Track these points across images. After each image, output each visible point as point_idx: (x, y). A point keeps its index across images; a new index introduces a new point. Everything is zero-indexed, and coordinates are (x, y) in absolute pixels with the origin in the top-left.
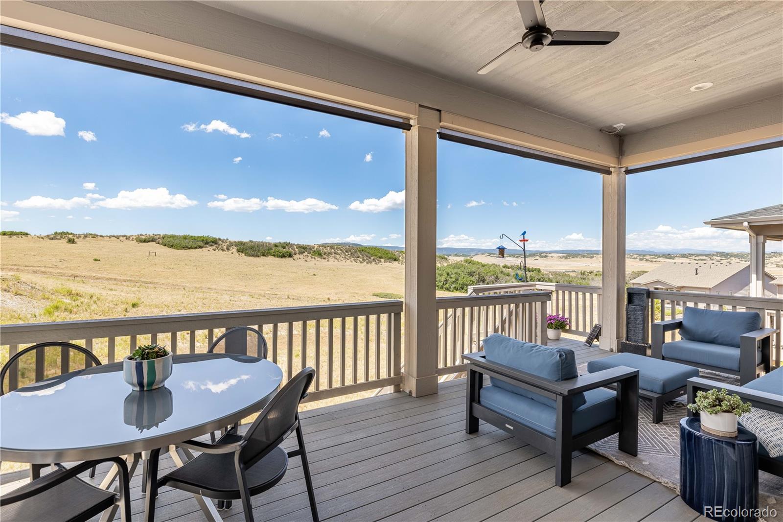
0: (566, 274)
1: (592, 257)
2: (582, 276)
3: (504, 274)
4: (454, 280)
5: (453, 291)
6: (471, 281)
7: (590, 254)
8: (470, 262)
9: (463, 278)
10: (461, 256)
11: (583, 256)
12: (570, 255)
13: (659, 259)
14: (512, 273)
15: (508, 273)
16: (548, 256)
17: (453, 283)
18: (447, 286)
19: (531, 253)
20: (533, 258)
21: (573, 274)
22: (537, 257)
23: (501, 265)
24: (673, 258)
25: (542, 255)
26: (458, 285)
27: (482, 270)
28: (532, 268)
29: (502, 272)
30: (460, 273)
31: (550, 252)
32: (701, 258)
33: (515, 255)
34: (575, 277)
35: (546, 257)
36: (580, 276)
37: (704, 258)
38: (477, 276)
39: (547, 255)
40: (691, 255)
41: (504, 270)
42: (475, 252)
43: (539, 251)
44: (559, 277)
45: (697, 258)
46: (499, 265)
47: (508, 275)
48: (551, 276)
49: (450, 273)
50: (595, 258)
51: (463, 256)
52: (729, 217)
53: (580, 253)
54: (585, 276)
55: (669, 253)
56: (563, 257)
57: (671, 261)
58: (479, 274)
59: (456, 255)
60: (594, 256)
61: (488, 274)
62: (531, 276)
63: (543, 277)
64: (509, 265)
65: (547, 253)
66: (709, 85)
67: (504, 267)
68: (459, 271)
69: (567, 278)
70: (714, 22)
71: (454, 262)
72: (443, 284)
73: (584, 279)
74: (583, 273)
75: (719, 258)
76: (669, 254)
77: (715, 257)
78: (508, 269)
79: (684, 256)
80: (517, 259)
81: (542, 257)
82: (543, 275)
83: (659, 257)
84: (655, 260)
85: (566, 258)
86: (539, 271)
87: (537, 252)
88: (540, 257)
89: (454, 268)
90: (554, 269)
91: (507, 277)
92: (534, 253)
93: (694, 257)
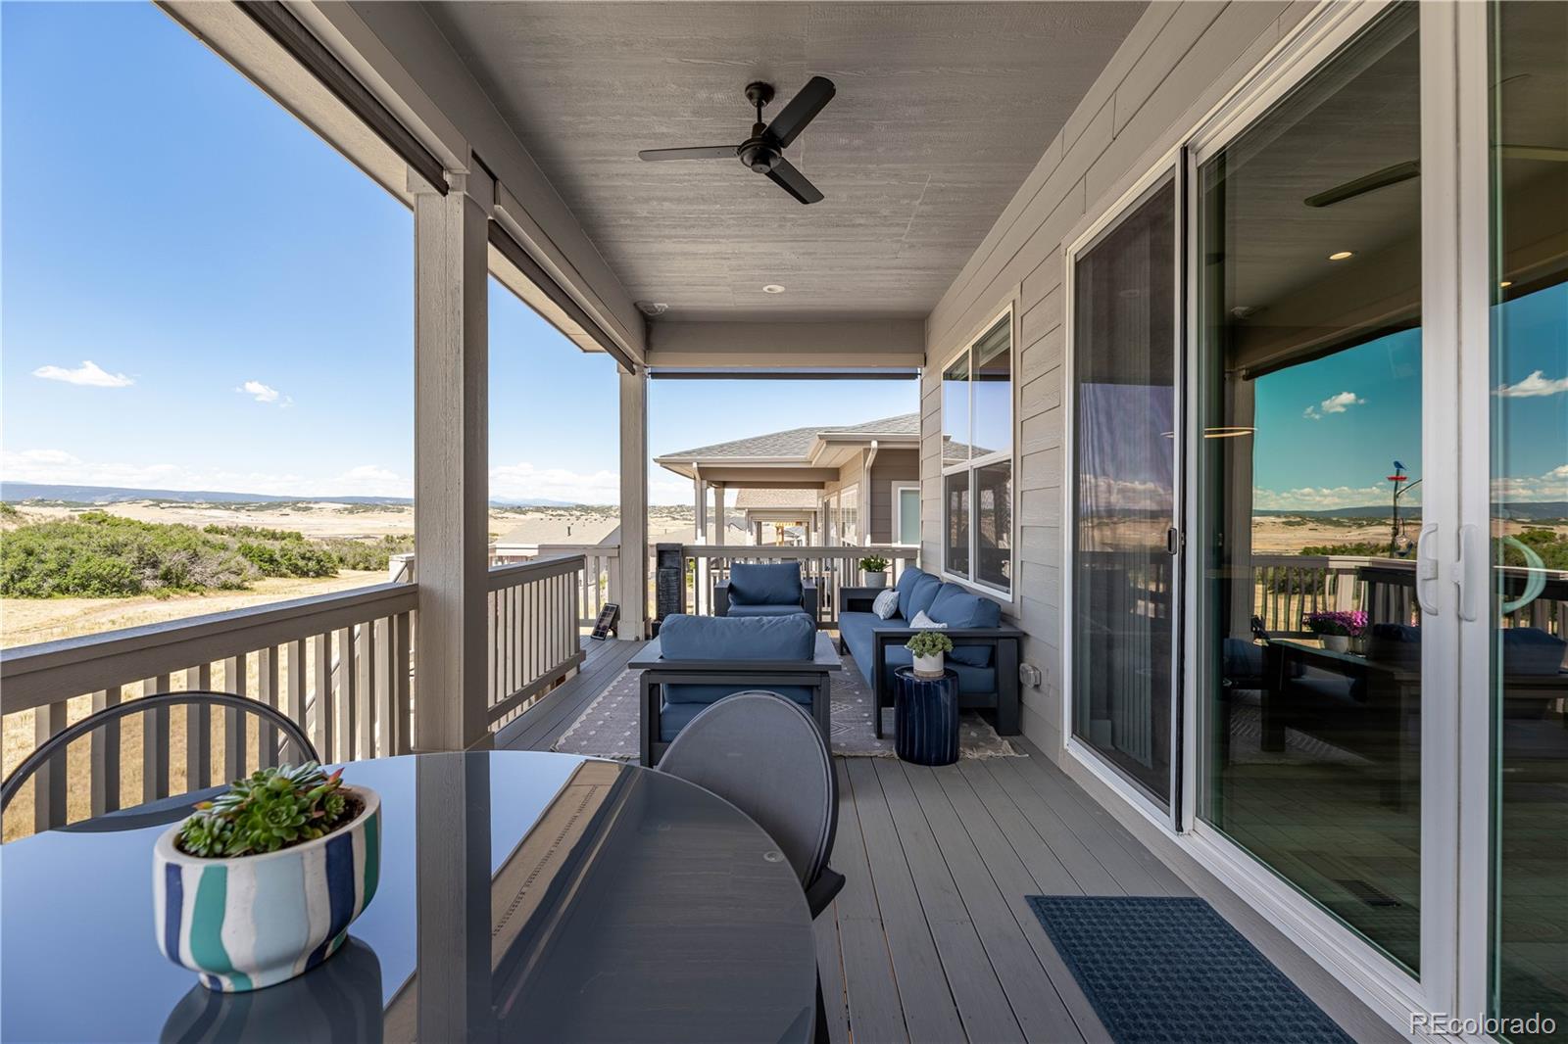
0: (356, 543)
1: (401, 511)
2: (388, 545)
3: (213, 547)
4: (53, 566)
5: (49, 596)
6: (114, 566)
7: (396, 506)
8: (104, 521)
9: (88, 560)
10: (59, 505)
11: (385, 509)
12: (359, 506)
13: (506, 515)
14: (234, 544)
15: (222, 544)
16: (312, 508)
17: (50, 574)
18: (29, 583)
19: (271, 501)
20: (277, 512)
21: (368, 542)
22: (287, 511)
23: (201, 528)
24: (524, 513)
25: (299, 505)
26: (69, 578)
27: (148, 538)
28: (283, 533)
29: (205, 543)
30: (76, 547)
31: (317, 501)
32: (559, 512)
33: (231, 504)
34: (375, 548)
35: (306, 509)
36: (384, 545)
37: (562, 512)
38: (136, 554)
39: (311, 505)
40: (547, 508)
41: (210, 537)
42: (109, 498)
43: (290, 497)
44: (344, 548)
45: (554, 513)
46: (195, 528)
47: (225, 548)
48: (326, 548)
49: (38, 550)
50: (406, 513)
51: (67, 504)
52: (678, 454)
53: (378, 503)
54: (394, 545)
55: (517, 504)
56: (346, 509)
57: (522, 516)
58: (141, 549)
59: (41, 503)
60: (406, 508)
61: (169, 549)
62: (282, 549)
63: (310, 549)
64: (222, 526)
65: (310, 503)
66: (779, 289)
67: (208, 531)
68: (69, 542)
69: (359, 550)
70: (849, 226)
71: (43, 522)
72: (12, 577)
73: (392, 549)
74: (389, 539)
75: (578, 514)
76: (519, 507)
77: (574, 512)
78: (220, 536)
79: (538, 510)
80: (237, 514)
81: (299, 509)
82: (311, 546)
83: (506, 511)
84: (500, 516)
85: (351, 512)
86: (299, 537)
87: (286, 500)
88: (293, 509)
89: (47, 536)
90: (328, 533)
91: (222, 553)
92: (278, 501)
93: (550, 512)
